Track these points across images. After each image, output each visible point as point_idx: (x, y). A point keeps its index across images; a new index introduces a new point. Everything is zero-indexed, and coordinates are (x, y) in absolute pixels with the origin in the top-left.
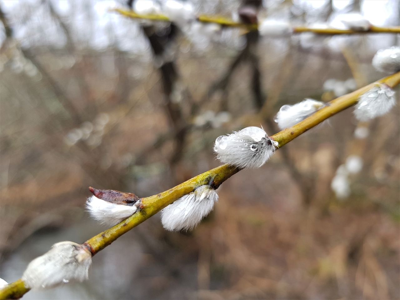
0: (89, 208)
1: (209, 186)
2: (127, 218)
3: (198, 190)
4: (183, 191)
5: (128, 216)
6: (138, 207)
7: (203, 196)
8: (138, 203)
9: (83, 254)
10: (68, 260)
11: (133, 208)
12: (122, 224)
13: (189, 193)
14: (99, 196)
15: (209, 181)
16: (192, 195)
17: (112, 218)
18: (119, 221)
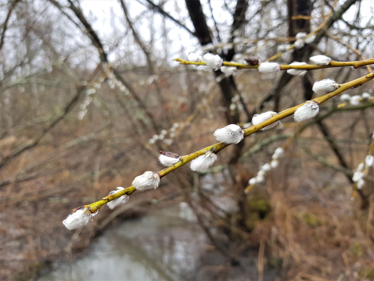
0: (159, 159)
1: (212, 152)
2: (175, 164)
3: (206, 153)
4: (200, 154)
5: (175, 163)
6: (180, 159)
7: (208, 155)
8: (180, 157)
9: (156, 176)
10: (150, 177)
11: (178, 160)
12: (173, 166)
13: (202, 155)
14: (164, 154)
15: (212, 150)
16: (204, 155)
17: (169, 163)
18: (172, 165)
